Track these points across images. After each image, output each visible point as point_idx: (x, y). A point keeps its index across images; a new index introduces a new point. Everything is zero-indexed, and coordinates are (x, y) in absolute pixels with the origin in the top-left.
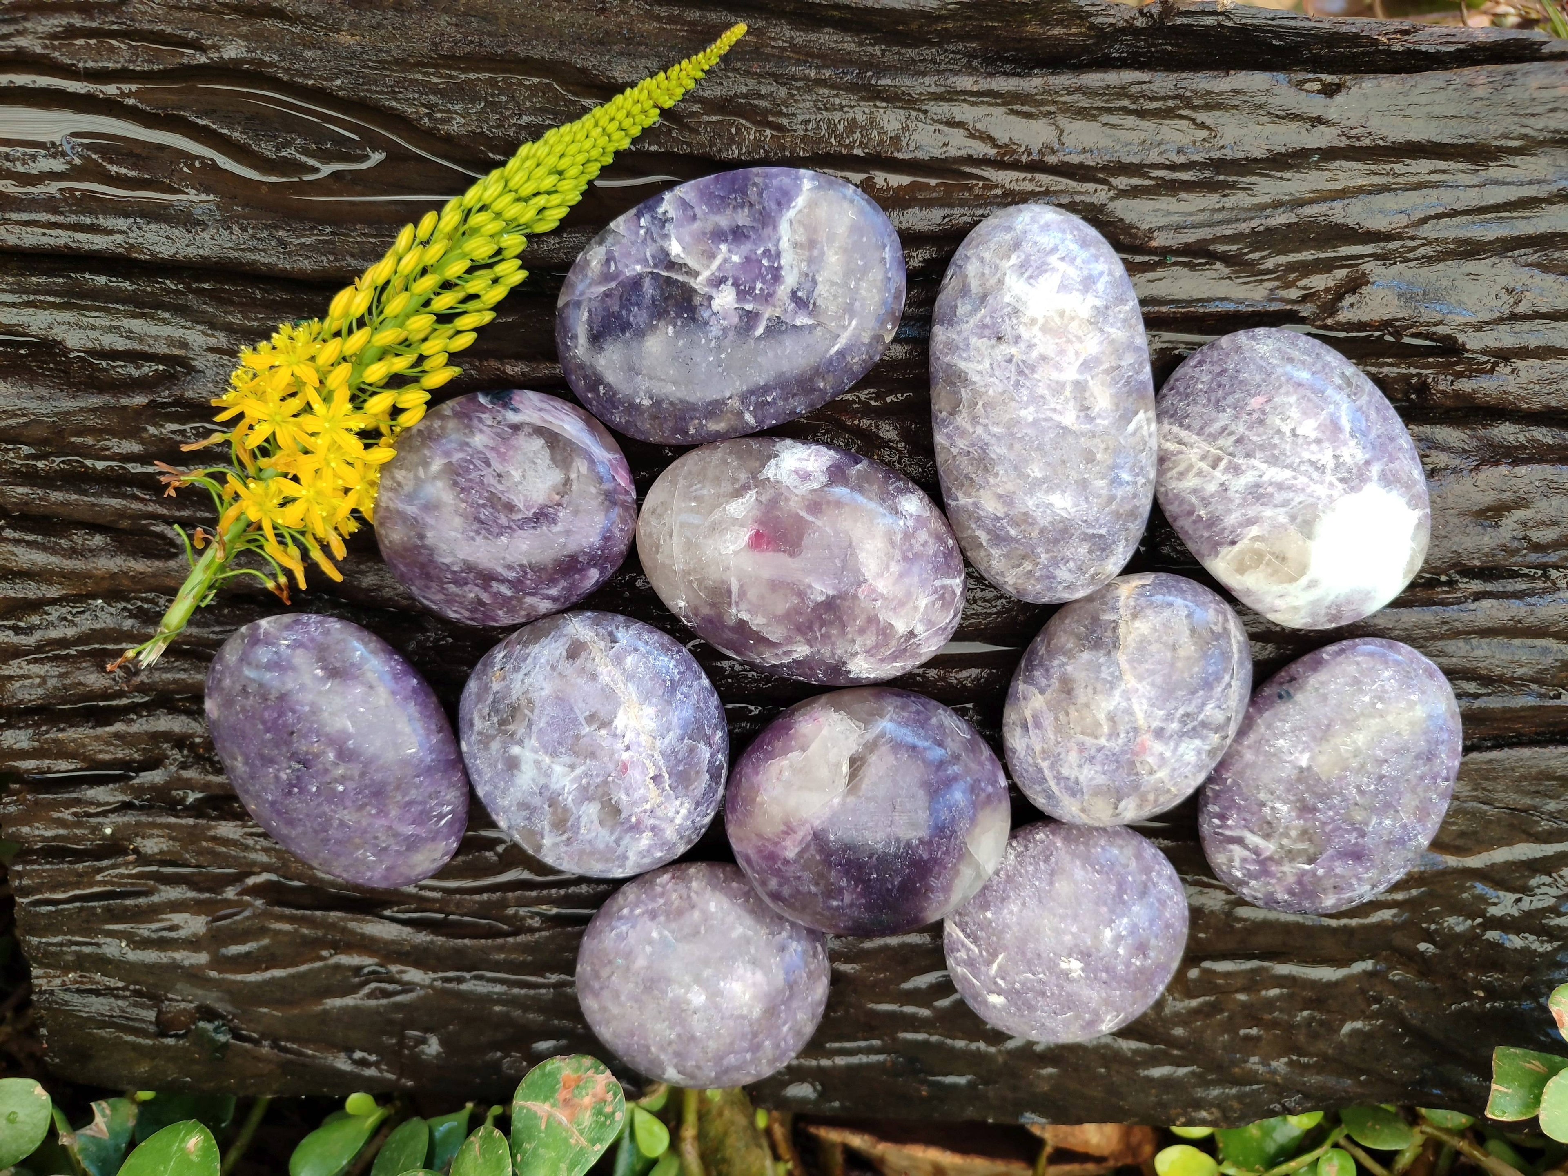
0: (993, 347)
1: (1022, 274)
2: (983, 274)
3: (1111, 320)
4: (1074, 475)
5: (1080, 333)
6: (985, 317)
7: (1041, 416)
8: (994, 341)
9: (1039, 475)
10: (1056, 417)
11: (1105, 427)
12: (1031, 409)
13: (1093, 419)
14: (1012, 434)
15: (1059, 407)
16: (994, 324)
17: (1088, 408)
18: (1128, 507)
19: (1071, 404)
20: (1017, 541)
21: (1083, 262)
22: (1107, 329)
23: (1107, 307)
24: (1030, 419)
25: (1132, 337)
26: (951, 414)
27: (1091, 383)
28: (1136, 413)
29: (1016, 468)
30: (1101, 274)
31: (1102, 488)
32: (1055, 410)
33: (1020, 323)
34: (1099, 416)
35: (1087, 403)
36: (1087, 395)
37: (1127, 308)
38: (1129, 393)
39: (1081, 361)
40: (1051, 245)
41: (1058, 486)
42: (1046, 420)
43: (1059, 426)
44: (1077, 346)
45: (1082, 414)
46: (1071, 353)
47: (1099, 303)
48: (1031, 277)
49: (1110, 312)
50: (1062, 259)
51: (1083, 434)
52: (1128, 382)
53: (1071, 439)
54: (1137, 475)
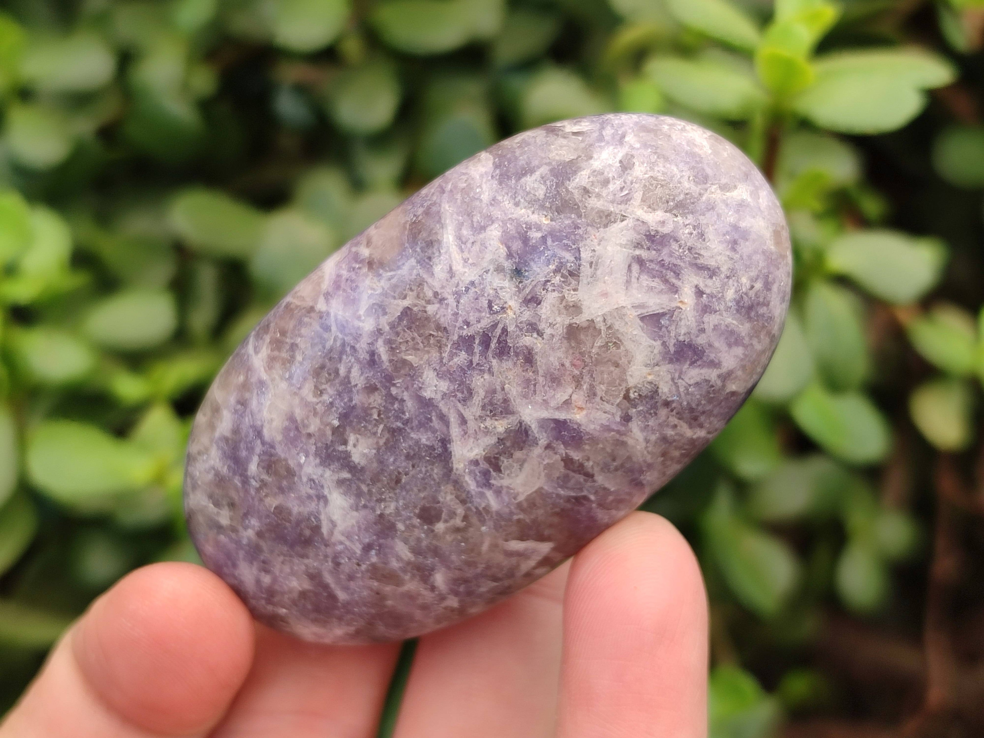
0: (499, 269)
1: (638, 245)
2: (606, 182)
3: (652, 422)
4: (390, 508)
5: (601, 389)
6: (539, 228)
7: (442, 406)
8: (508, 265)
9: (356, 458)
10: (455, 431)
11: (487, 509)
12: (444, 386)
13: (487, 484)
14: (389, 379)
15: (472, 425)
16: (534, 248)
17: (498, 469)
18: (402, 607)
19: (491, 440)
20: (245, 481)
21: (716, 328)
22: (635, 427)
23: (667, 404)
24: (427, 394)
25: (650, 466)
26: (370, 264)
27: (537, 451)
28: (541, 538)
29: (344, 417)
30: (714, 364)
31: (399, 559)
32: (463, 421)
33: (559, 288)
34: (498, 492)
35: (505, 462)
36: (518, 454)
37: (689, 433)
38: (563, 513)
39: (561, 416)
40: (712, 263)
41: (359, 494)
42: (443, 418)
43: (445, 442)
44: (579, 398)
45: (484, 465)
46: (561, 396)
47: (665, 389)
48: (640, 261)
49: (663, 412)
50: (699, 293)
51: (457, 484)
52: (579, 500)
53: (437, 471)
54: (456, 593)
